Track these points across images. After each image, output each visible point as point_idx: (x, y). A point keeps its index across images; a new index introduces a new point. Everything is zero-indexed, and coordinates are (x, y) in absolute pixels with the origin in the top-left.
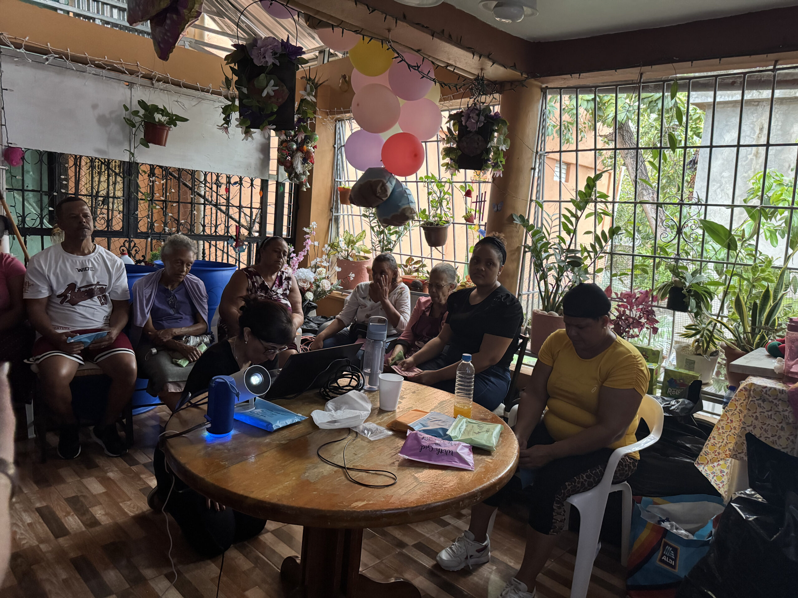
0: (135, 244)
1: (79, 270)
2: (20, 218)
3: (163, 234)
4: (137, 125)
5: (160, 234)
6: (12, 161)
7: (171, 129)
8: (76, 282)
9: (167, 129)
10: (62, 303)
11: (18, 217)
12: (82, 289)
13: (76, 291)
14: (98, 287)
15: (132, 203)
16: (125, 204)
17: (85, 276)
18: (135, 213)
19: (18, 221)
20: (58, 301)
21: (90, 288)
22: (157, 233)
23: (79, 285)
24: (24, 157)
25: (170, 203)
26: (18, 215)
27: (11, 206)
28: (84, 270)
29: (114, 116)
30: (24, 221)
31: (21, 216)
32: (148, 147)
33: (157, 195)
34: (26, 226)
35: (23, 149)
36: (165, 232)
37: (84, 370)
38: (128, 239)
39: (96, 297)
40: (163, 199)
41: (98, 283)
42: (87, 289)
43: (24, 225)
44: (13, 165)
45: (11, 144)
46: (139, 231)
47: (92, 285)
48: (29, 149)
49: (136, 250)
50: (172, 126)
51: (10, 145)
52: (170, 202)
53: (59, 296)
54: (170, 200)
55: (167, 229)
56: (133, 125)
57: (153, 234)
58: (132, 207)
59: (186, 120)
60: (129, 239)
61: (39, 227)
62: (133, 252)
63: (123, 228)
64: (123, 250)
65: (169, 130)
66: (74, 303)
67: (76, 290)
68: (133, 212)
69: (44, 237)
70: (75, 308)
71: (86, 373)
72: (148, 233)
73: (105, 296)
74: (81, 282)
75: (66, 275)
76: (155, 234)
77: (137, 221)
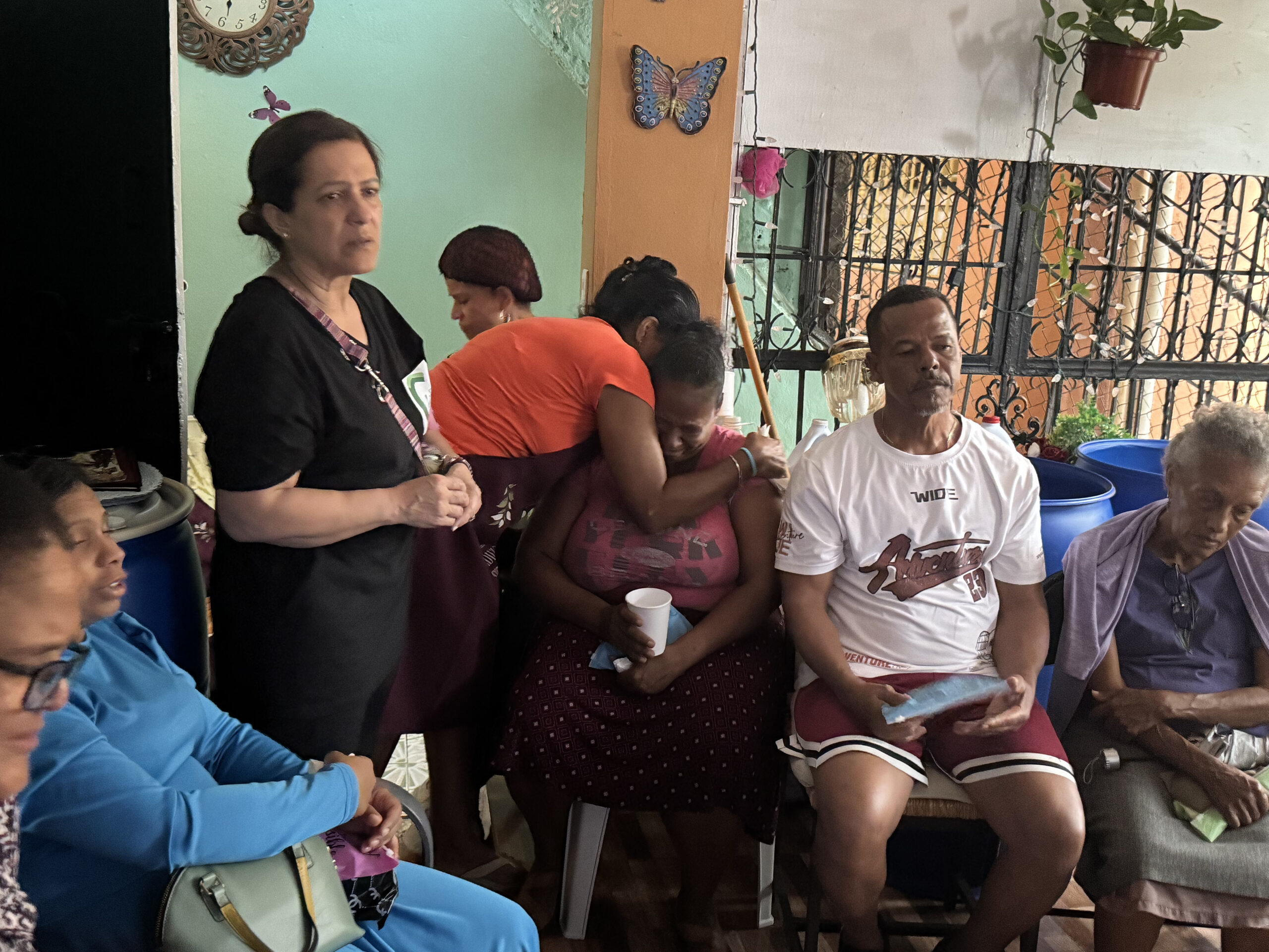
0: (1017, 391)
1: (920, 498)
2: (760, 326)
3: (1092, 363)
4: (1069, 54)
5: (1085, 361)
6: (758, 183)
7: (1162, 56)
8: (911, 531)
9: (1152, 55)
10: (873, 588)
11: (756, 323)
12: (926, 553)
13: (909, 557)
14: (967, 546)
15: (1022, 277)
16: (1004, 280)
17: (935, 515)
18: (1025, 306)
19: (757, 333)
20: (864, 582)
21: (947, 549)
22: (1076, 361)
23: (917, 541)
24: (781, 170)
25: (1121, 273)
26: (758, 319)
27: (746, 298)
28: (932, 496)
29: (1002, 35)
30: (765, 336)
31: (762, 322)
32: (1092, 115)
33: (1093, 251)
34: (771, 347)
35: (782, 151)
36: (1099, 355)
37: (927, 800)
38: (999, 377)
39: (960, 578)
40: (1104, 261)
41: (968, 538)
42: (940, 552)
43: (766, 345)
44: (761, 195)
45: (763, 139)
46: (1030, 356)
47: (952, 542)
48: (794, 150)
49: (1017, 408)
50: (1167, 46)
51: (760, 144)
52: (1124, 269)
53: (865, 570)
54: (1122, 264)
55: (1105, 348)
56: (1059, 57)
57: (1066, 362)
58: (1019, 290)
59: (1210, 24)
60: (1003, 377)
61: (798, 348)
62: (1008, 413)
63: (989, 347)
64: (985, 408)
65: (1157, 58)
66: (904, 593)
67: (911, 553)
68: (1020, 303)
69: (807, 372)
70: (906, 609)
71: (931, 811)
72: (1052, 361)
73: (981, 573)
74: (926, 532)
75: (886, 514)
76: (1071, 362)
77: (1028, 328)
